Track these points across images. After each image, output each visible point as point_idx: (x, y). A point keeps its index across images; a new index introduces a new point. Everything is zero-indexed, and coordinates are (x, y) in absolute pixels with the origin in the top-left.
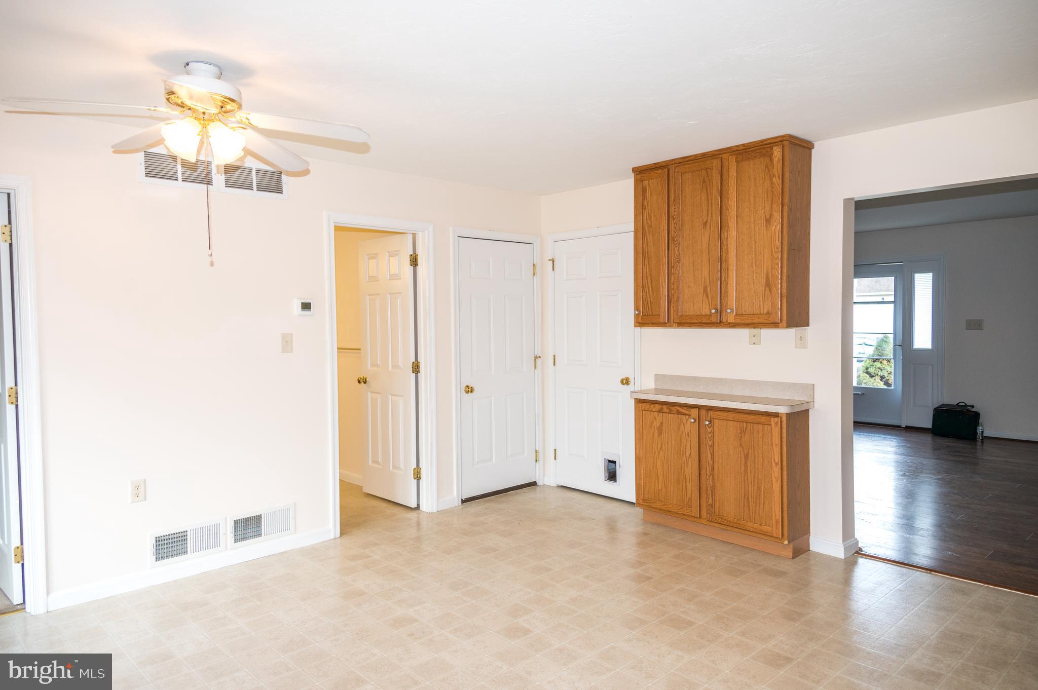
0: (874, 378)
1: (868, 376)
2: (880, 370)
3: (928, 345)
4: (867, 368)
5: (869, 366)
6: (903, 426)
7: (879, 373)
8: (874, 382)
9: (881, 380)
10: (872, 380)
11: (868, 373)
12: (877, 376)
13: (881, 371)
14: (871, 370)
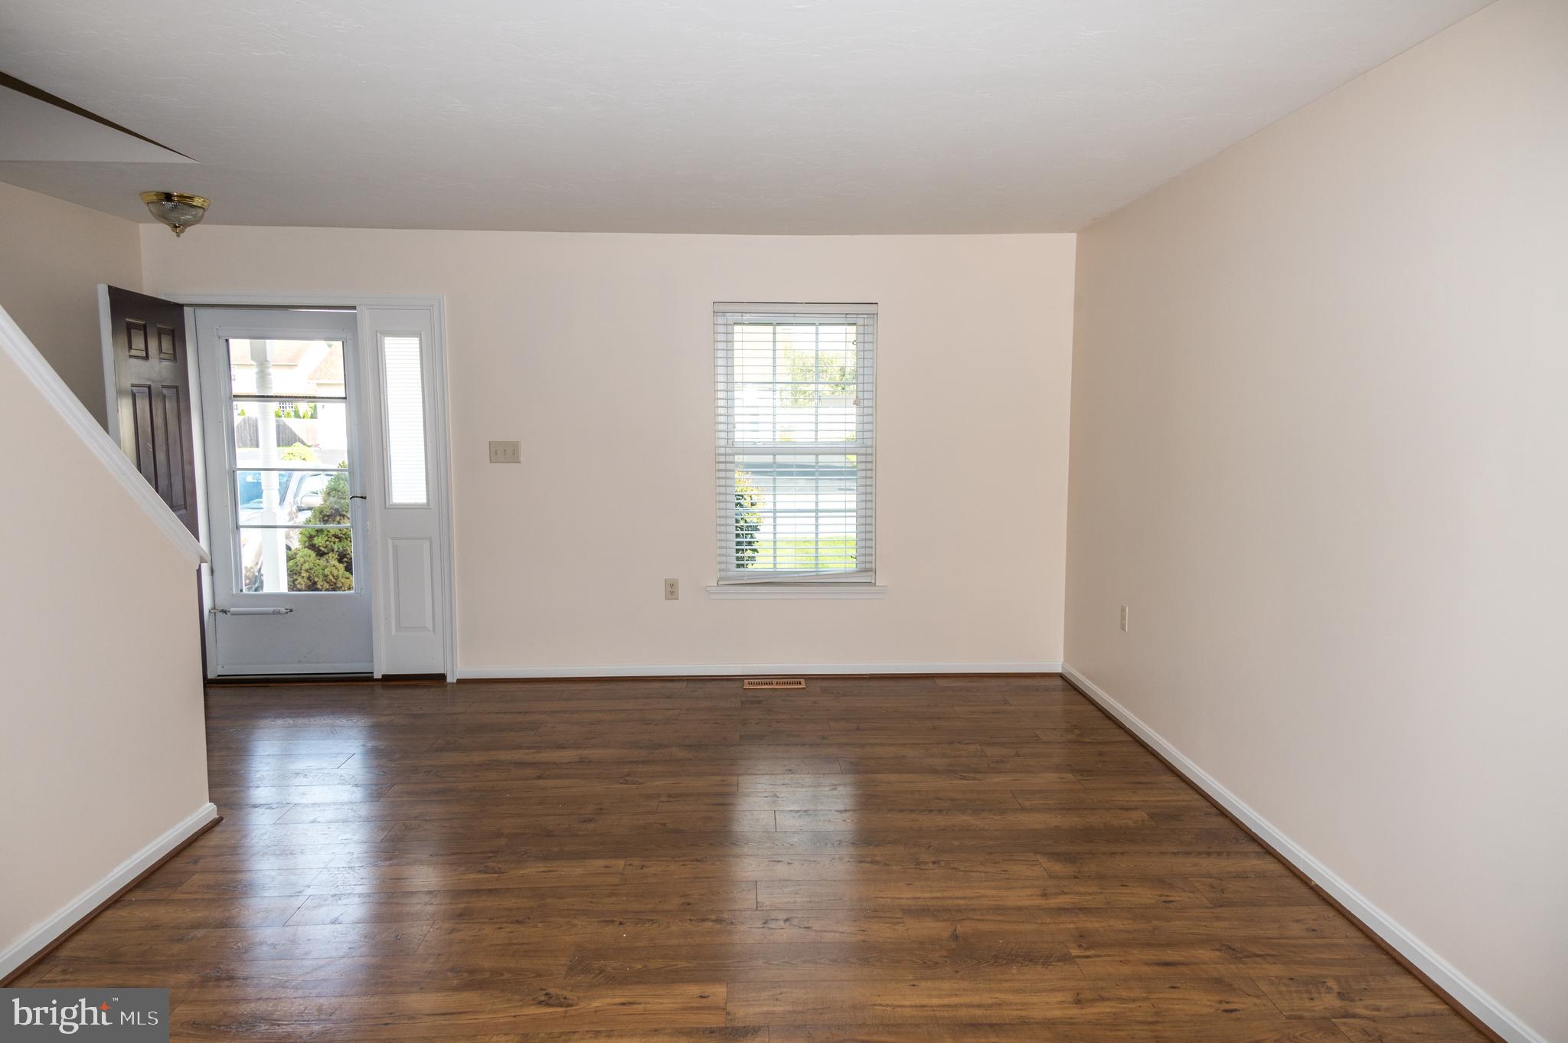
0: (326, 557)
1: (313, 554)
2: (337, 540)
3: (420, 497)
4: (311, 537)
5: (314, 533)
6: (377, 675)
7: (336, 547)
8: (326, 567)
9: (340, 561)
10: (322, 562)
11: (312, 547)
12: (331, 554)
13: (340, 541)
14: (319, 541)
